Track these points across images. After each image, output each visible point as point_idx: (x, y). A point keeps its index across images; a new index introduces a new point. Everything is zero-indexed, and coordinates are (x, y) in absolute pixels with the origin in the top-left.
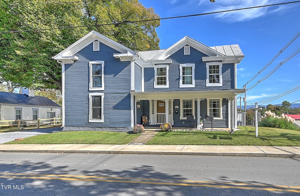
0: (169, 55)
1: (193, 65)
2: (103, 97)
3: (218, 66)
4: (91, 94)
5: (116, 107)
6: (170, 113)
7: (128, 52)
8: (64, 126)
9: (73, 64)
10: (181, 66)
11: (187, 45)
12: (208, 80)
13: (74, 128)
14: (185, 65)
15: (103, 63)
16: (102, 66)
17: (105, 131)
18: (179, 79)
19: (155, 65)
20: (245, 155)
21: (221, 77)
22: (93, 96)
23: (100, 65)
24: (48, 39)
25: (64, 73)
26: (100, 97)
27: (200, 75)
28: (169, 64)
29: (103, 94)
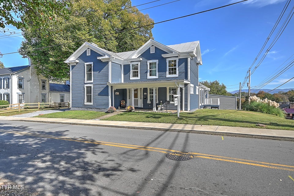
0: (140, 54)
1: (157, 61)
2: (92, 87)
3: (175, 61)
4: (85, 85)
5: (99, 95)
6: (141, 99)
7: (106, 55)
8: (71, 107)
9: (76, 65)
10: (149, 62)
11: (153, 46)
12: (167, 72)
13: (76, 108)
14: (151, 61)
15: (92, 63)
16: (92, 66)
17: (94, 111)
18: (147, 72)
19: (131, 62)
20: (140, 128)
21: (177, 69)
22: (87, 87)
24: (66, 49)
25: (71, 72)
26: (91, 87)
27: (162, 69)
28: (140, 61)
29: (92, 85)
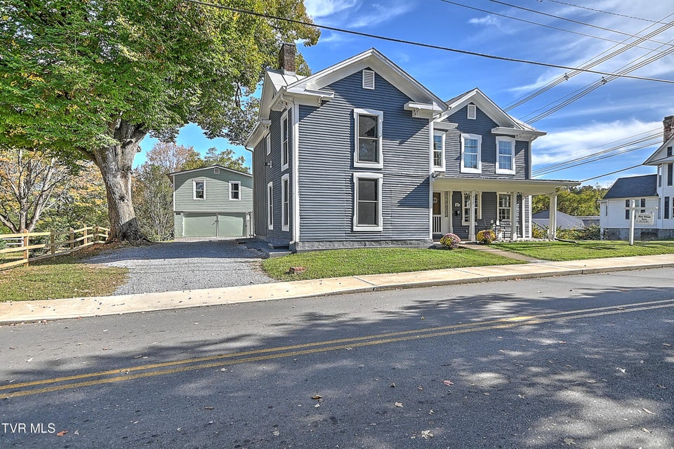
1: (479, 138)
2: (381, 182)
3: (510, 144)
4: (357, 175)
6: (447, 216)
8: (297, 240)
9: (319, 108)
10: (463, 137)
11: (472, 103)
12: (497, 164)
13: (321, 243)
14: (468, 136)
15: (380, 114)
16: (380, 120)
18: (460, 158)
21: (514, 160)
22: (360, 179)
23: (375, 118)
25: (297, 125)
26: (376, 181)
28: (446, 131)
29: (381, 175)
